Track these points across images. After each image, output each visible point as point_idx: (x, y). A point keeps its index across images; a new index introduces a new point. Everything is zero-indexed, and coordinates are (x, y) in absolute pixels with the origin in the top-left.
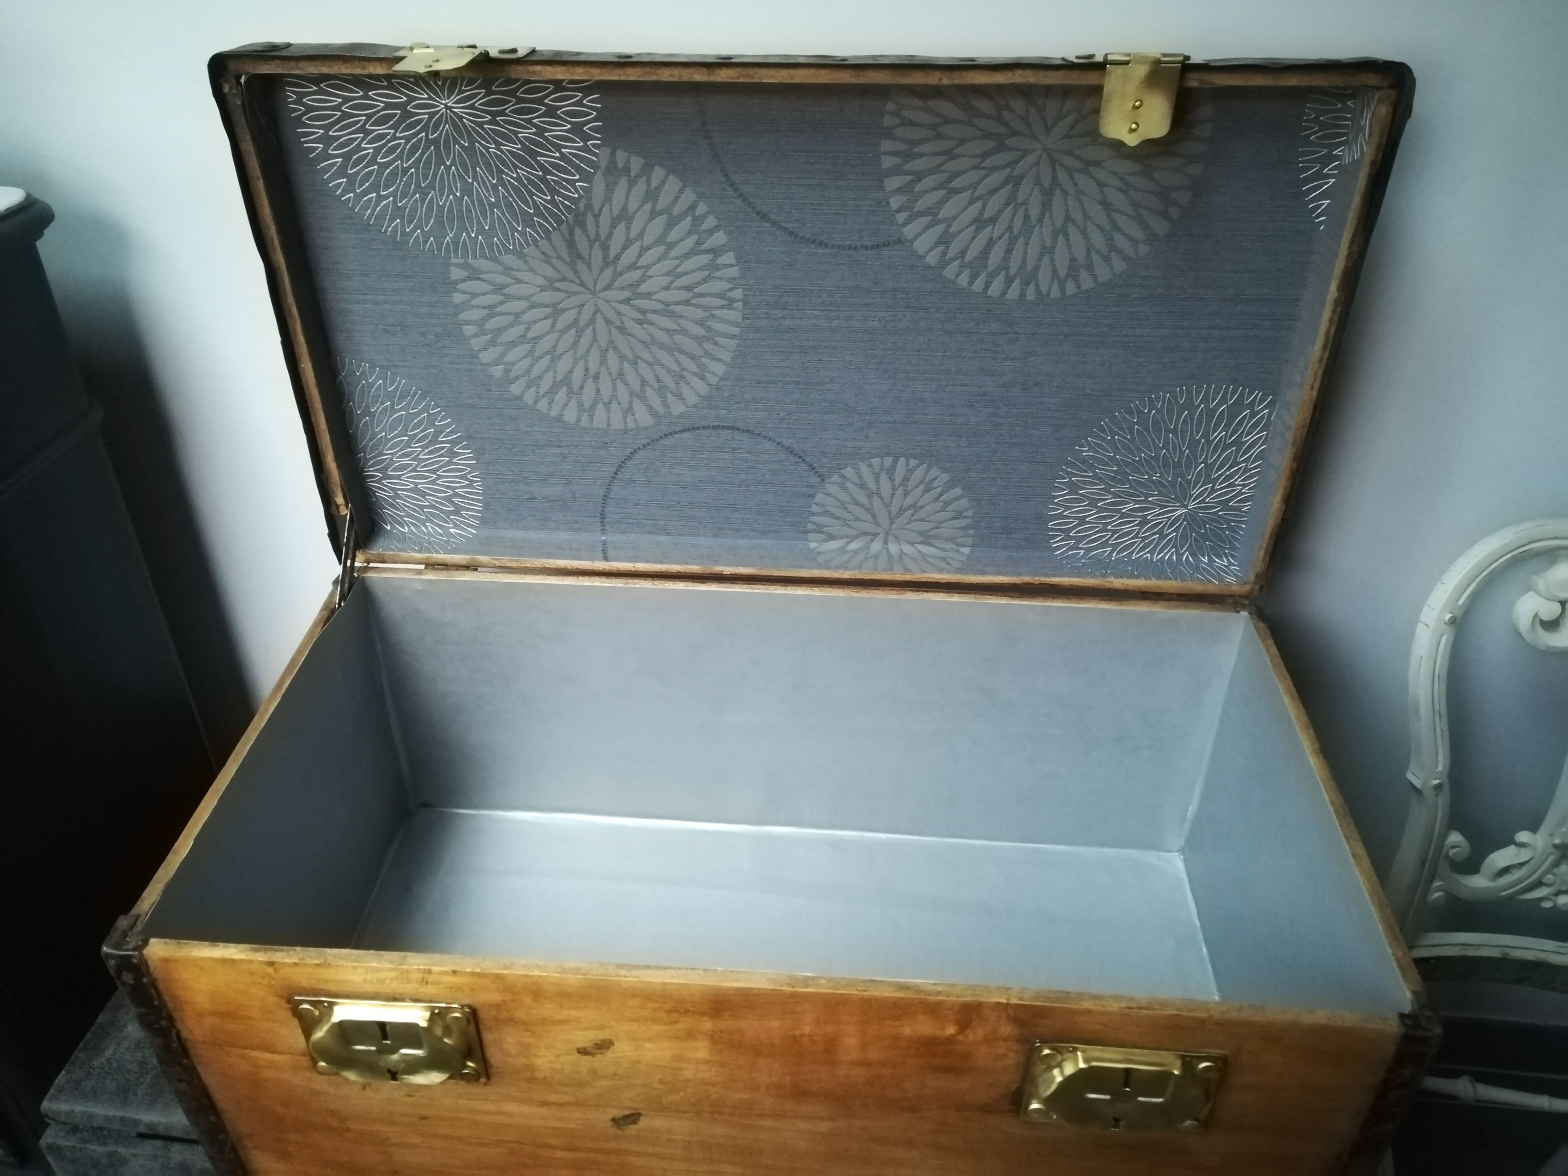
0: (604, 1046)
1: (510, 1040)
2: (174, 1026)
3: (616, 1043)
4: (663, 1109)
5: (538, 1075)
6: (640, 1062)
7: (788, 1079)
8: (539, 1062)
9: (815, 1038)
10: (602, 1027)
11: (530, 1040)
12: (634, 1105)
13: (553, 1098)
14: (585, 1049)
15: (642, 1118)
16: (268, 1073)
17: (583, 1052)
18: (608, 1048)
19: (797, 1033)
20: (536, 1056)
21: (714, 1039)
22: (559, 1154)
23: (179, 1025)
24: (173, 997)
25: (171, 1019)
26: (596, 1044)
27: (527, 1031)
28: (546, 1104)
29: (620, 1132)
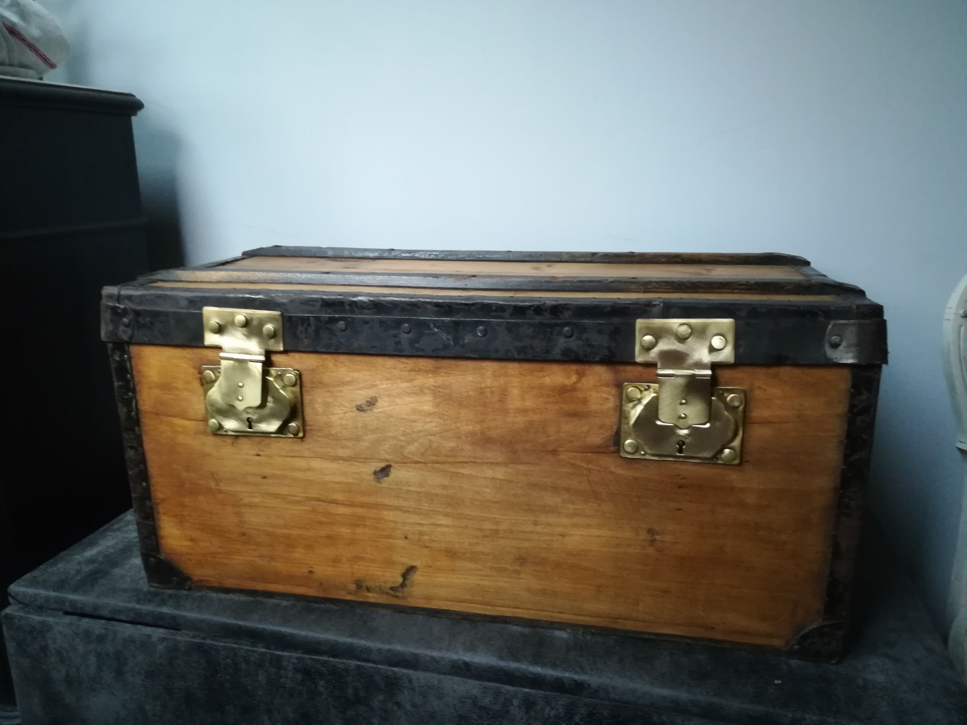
0: (372, 403)
1: (319, 400)
2: (135, 398)
3: (379, 399)
4: (405, 462)
5: (333, 432)
6: (392, 416)
7: (478, 427)
8: (334, 418)
9: (493, 389)
10: (372, 386)
11: (329, 400)
12: (388, 457)
13: (341, 452)
14: (360, 406)
15: (392, 470)
16: (181, 439)
17: (360, 409)
18: (374, 404)
19: (483, 385)
20: (333, 414)
21: (435, 391)
22: (342, 510)
23: (138, 397)
24: (139, 372)
25: (134, 391)
26: (367, 402)
27: (328, 392)
28: (336, 459)
29: (379, 485)
